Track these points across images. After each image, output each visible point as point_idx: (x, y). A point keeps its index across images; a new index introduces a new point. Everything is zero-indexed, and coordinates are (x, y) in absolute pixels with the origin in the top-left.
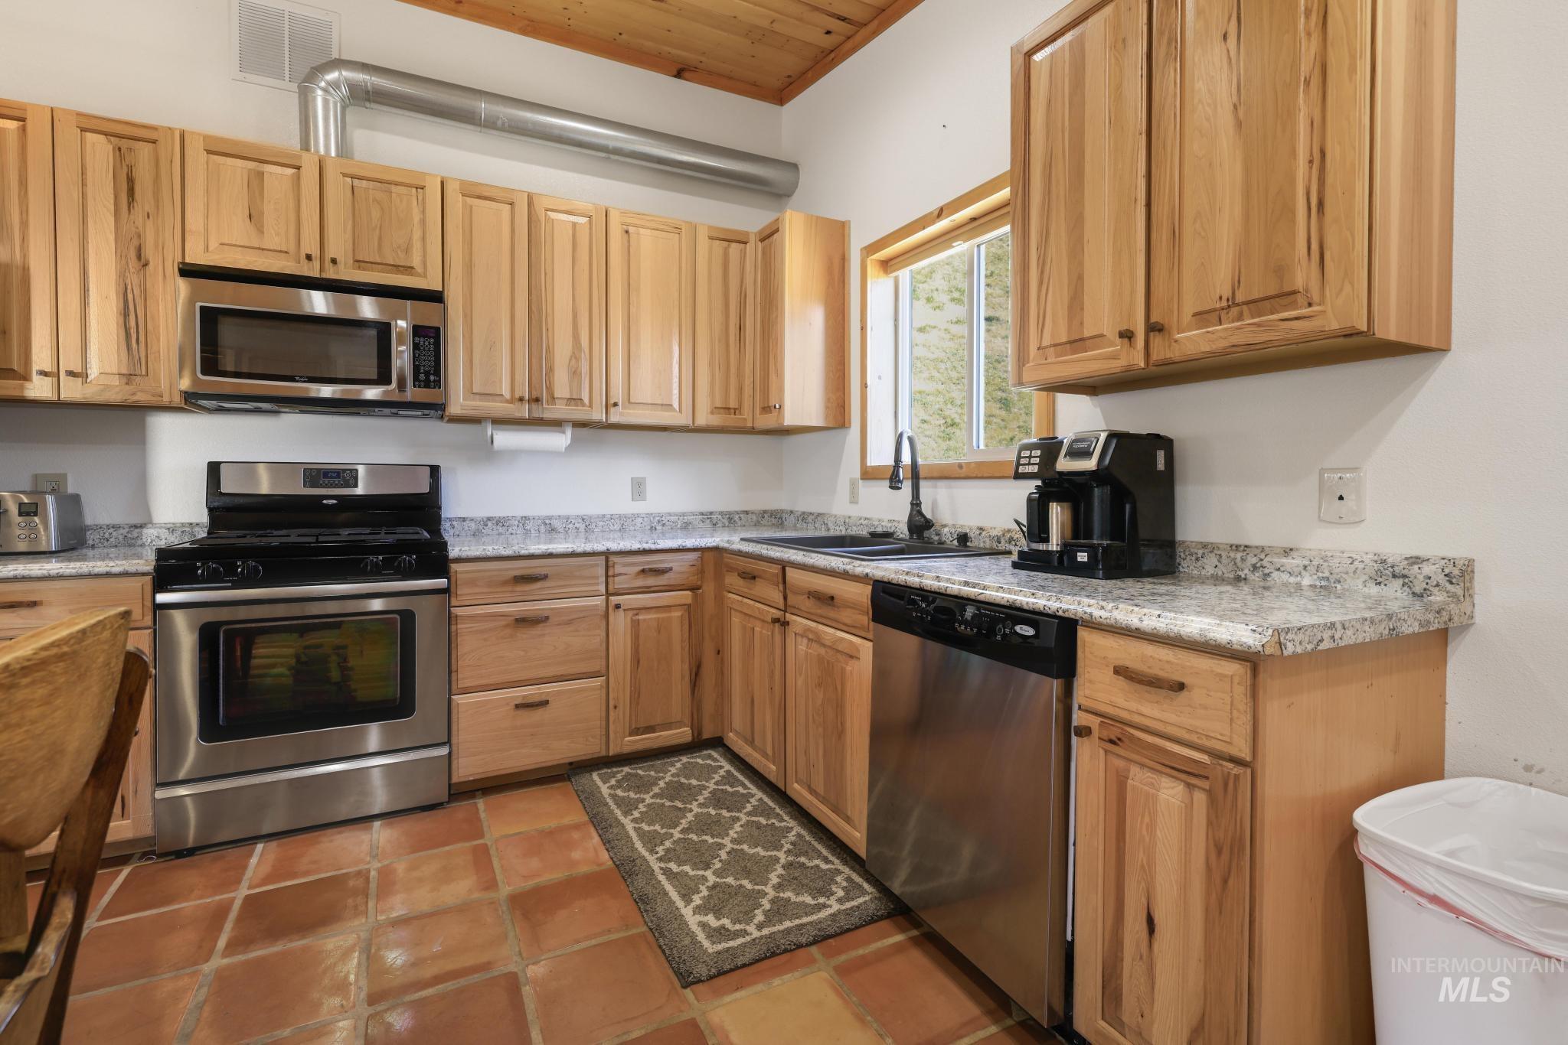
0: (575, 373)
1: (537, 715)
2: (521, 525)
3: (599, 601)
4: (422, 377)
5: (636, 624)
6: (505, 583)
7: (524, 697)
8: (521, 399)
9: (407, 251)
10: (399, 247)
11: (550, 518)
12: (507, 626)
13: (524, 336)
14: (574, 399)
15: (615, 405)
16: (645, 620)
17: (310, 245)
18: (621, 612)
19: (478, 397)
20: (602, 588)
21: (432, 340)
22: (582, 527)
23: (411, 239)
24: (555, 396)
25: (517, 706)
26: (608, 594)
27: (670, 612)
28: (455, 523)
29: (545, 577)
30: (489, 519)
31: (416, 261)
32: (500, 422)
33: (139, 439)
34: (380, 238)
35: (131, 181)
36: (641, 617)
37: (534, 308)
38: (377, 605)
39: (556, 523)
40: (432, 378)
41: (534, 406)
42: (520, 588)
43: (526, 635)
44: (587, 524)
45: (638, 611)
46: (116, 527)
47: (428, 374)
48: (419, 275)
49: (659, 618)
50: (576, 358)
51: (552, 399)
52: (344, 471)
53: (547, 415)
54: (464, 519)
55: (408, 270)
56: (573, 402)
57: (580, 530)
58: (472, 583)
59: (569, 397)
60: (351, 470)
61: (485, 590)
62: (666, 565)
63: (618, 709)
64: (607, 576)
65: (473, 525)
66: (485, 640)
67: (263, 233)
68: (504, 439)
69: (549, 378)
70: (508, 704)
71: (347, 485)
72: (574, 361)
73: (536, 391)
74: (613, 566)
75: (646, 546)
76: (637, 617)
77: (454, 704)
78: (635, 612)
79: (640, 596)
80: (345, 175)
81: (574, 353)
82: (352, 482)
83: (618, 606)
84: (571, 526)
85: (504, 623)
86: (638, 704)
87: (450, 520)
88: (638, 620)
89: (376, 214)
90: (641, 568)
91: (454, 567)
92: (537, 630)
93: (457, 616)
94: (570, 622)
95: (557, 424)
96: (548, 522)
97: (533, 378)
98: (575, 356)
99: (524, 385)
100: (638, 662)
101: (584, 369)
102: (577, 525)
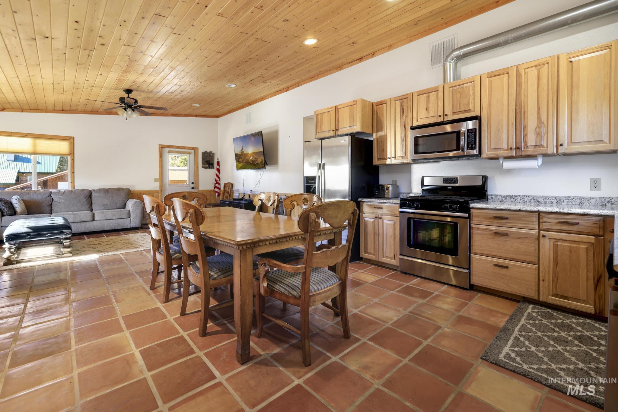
0: (538, 134)
1: (504, 271)
2: (522, 199)
3: (535, 232)
4: (470, 146)
5: (556, 247)
6: (490, 218)
7: (498, 262)
8: (511, 149)
9: (468, 105)
10: (466, 104)
11: (537, 197)
12: (491, 234)
13: (513, 124)
14: (538, 145)
15: (561, 145)
16: (561, 245)
17: (441, 113)
18: (547, 240)
19: (493, 150)
20: (537, 227)
21: (474, 133)
22: (555, 202)
23: (469, 100)
24: (528, 145)
25: (494, 265)
26: (540, 230)
27: (580, 245)
28: (493, 197)
29: (507, 218)
30: (507, 196)
31: (471, 107)
32: (506, 158)
33: (409, 171)
34: (460, 104)
35: (403, 109)
36: (559, 243)
37: (518, 111)
38: (449, 219)
39: (539, 199)
40: (473, 146)
41: (518, 150)
42: (496, 221)
43: (499, 240)
44: (558, 200)
45: (558, 240)
46: (405, 193)
47: (472, 145)
48: (473, 112)
49: (570, 246)
50: (539, 127)
51: (527, 147)
52: (455, 178)
53: (524, 154)
54: (497, 195)
55: (469, 111)
56: (537, 146)
57: (553, 203)
58: (478, 216)
59: (535, 145)
60: (456, 178)
61: (482, 220)
62: (576, 221)
63: (545, 282)
64: (539, 222)
65: (500, 198)
66: (483, 237)
67: (429, 112)
68: (507, 165)
69: (525, 138)
70: (491, 263)
71: (455, 183)
72: (538, 129)
73: (518, 144)
74: (543, 218)
75: (562, 211)
76: (557, 243)
77: (471, 257)
78: (556, 240)
79: (559, 234)
80: (450, 87)
81: (538, 125)
82: (457, 181)
83: (544, 236)
84: (548, 201)
85: (490, 233)
86: (557, 283)
87: (492, 195)
88: (557, 245)
89: (458, 96)
90: (559, 221)
91: (472, 210)
92: (504, 238)
93: (473, 227)
94: (519, 238)
95: (533, 157)
96: (535, 198)
97: (517, 139)
98: (538, 127)
99: (513, 142)
100: (557, 264)
101: (543, 131)
102: (552, 200)
